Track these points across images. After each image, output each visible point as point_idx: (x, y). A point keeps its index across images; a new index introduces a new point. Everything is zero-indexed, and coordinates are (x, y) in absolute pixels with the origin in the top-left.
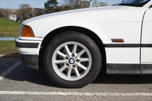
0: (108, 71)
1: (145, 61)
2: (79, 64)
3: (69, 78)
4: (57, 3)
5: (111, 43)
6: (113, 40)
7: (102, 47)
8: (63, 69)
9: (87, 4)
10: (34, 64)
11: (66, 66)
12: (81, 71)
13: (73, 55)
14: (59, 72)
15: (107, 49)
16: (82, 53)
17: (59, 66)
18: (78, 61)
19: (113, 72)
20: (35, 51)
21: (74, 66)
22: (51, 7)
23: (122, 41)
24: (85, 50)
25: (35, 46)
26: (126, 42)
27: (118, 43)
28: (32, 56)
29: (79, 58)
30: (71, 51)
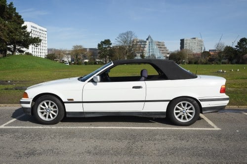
0: (67, 116)
1: (86, 110)
2: (52, 112)
3: (47, 119)
4: (111, 44)
5: (67, 101)
6: (68, 100)
7: (63, 103)
8: (44, 115)
10: (29, 112)
11: (45, 113)
12: (53, 115)
13: (49, 107)
14: (41, 116)
15: (65, 104)
16: (53, 106)
17: (42, 113)
19: (69, 116)
20: (29, 106)
21: (50, 113)
22: (105, 48)
24: (55, 104)
25: (28, 103)
26: (75, 100)
27: (71, 101)
28: (27, 108)
29: (52, 109)
30: (48, 105)
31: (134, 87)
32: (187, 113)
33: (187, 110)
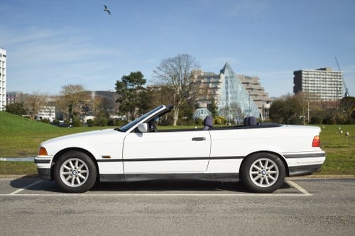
0: (101, 180)
1: (127, 172)
2: (80, 175)
3: (72, 185)
4: (144, 82)
5: (102, 158)
6: (103, 157)
7: (96, 161)
8: (68, 179)
10: (47, 175)
11: (70, 176)
12: (81, 180)
13: (75, 168)
14: (65, 181)
15: (99, 163)
16: (82, 166)
17: (66, 176)
18: (79, 172)
19: (104, 180)
20: (48, 166)
21: (76, 176)
22: (131, 90)
23: (109, 157)
24: (84, 164)
25: (48, 162)
26: (112, 158)
27: (107, 159)
28: (45, 169)
29: (80, 170)
30: (74, 165)
31: (194, 139)
32: (267, 175)
33: (267, 170)
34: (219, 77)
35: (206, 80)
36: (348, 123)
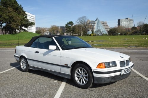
4: (73, 24)
9: (93, 23)
22: (70, 26)
34: (95, 22)
35: (91, 23)
36: (131, 35)
